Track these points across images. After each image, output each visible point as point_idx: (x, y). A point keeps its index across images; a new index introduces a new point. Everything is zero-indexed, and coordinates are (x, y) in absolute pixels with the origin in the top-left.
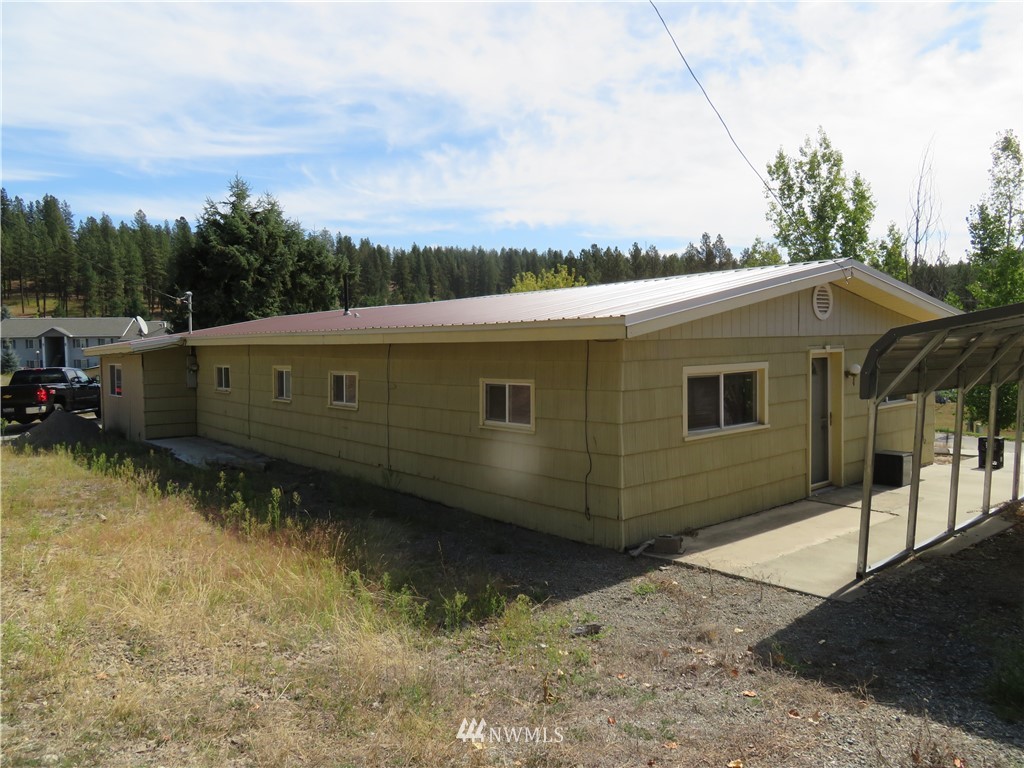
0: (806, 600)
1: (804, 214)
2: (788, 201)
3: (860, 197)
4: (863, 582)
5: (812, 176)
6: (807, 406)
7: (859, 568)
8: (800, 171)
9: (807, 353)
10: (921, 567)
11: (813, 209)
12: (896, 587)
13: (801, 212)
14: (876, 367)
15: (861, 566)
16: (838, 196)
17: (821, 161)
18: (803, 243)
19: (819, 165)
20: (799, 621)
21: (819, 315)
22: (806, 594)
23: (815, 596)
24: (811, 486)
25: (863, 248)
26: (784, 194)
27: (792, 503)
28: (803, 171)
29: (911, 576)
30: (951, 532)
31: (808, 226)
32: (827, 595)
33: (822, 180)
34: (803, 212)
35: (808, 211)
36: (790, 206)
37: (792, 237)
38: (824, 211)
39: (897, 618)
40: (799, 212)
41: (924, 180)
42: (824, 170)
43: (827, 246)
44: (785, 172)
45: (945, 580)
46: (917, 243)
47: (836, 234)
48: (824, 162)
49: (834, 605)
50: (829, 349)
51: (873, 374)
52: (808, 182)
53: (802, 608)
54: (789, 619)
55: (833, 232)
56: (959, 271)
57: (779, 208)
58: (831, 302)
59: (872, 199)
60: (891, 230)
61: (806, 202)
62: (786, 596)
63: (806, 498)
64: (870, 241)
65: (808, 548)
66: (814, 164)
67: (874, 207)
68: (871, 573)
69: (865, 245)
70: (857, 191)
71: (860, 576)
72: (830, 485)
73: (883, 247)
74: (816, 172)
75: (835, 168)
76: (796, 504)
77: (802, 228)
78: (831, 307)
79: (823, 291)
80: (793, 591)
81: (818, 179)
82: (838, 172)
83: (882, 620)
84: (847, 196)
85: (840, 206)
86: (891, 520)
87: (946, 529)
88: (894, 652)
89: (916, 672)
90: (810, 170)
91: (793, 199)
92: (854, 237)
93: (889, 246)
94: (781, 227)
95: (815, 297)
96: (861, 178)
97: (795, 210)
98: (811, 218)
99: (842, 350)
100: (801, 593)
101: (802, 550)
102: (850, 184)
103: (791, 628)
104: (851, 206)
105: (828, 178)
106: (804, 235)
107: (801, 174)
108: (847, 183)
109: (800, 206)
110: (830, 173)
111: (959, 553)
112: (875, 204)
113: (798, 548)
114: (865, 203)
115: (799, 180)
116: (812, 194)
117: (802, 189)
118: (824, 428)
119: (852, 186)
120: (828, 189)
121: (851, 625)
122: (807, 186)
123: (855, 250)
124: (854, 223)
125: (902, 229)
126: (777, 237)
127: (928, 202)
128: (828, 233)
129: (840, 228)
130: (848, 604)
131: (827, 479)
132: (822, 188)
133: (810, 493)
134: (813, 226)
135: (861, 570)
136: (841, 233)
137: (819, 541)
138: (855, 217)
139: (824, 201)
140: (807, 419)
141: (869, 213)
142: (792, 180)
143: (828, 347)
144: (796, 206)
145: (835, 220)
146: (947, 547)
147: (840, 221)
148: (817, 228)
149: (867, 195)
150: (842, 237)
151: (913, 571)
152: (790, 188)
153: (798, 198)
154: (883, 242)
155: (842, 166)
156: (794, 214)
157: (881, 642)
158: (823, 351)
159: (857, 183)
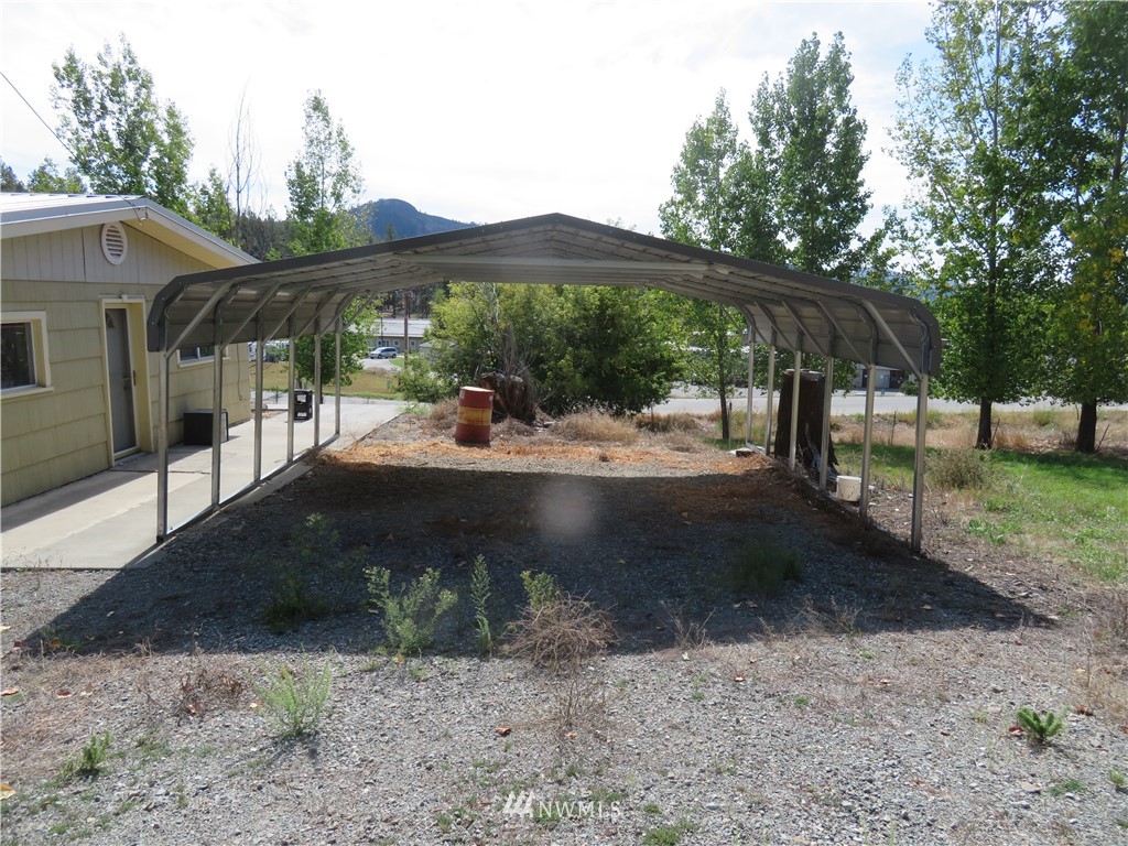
0: (96, 575)
1: (108, 139)
2: (85, 119)
3: (176, 130)
4: (164, 544)
5: (115, 93)
6: (102, 364)
7: (159, 531)
8: (99, 83)
9: (98, 302)
10: (225, 519)
11: (120, 134)
12: (197, 543)
13: (103, 136)
14: (164, 317)
15: (162, 528)
16: (150, 124)
17: (127, 78)
18: (108, 174)
19: (123, 82)
20: (85, 600)
21: (112, 259)
22: (97, 570)
23: (106, 570)
24: (114, 455)
25: (181, 191)
26: (78, 107)
27: (90, 476)
28: (104, 84)
29: (214, 529)
30: (257, 482)
31: (113, 153)
32: (121, 566)
33: (129, 101)
34: (107, 135)
35: (113, 135)
36: (88, 124)
37: (94, 165)
38: (134, 141)
39: (194, 571)
40: (102, 135)
41: (242, 126)
42: (130, 89)
43: (139, 182)
44: (79, 80)
45: (245, 527)
46: (238, 192)
47: (150, 169)
48: (130, 80)
49: (129, 574)
50: (125, 299)
51: (161, 324)
52: (111, 100)
53: (89, 585)
54: (72, 601)
55: (145, 166)
56: (287, 228)
57: (75, 124)
58: (125, 244)
59: (189, 136)
60: (212, 175)
61: (109, 122)
62: (71, 577)
63: (109, 469)
64: (188, 184)
65: (106, 521)
66: (117, 79)
67: (193, 145)
68: (173, 534)
69: (183, 186)
70: (172, 123)
71: (160, 539)
72: (139, 451)
73: (204, 192)
74: (120, 89)
75: (144, 90)
76: (95, 477)
77: (106, 157)
78: (125, 251)
79: (113, 232)
80: (81, 570)
81: (123, 99)
82: (149, 96)
83: (179, 577)
84: (160, 126)
85: (152, 136)
86: (202, 479)
87: (253, 480)
88: (187, 603)
89: (205, 616)
90: (112, 84)
91: (93, 117)
92: (169, 177)
93: (211, 192)
94: (78, 149)
95: (104, 237)
96: (177, 109)
97: (96, 131)
98: (117, 145)
99: (143, 301)
100: (91, 570)
101: (98, 524)
102: (163, 113)
103: (74, 610)
104: (166, 140)
105: (135, 100)
106: (109, 164)
107: (102, 88)
108: (159, 111)
109: (103, 127)
110: (138, 95)
111: (262, 501)
112: (193, 142)
113: (92, 524)
114: (183, 138)
115: (99, 94)
116: (117, 115)
117: (103, 107)
118: (128, 388)
119: (165, 115)
120: (137, 113)
121: (146, 590)
122: (108, 104)
123: (173, 191)
124: (170, 160)
125: (223, 174)
126: (74, 162)
127: (247, 149)
128: (140, 166)
129: (155, 162)
130: (143, 569)
131: (134, 445)
132: (130, 111)
133: (114, 463)
134: (121, 156)
135: (161, 533)
136: (155, 168)
137: (120, 511)
138: (171, 152)
139: (134, 127)
140: (104, 379)
141: (186, 151)
142: (89, 92)
143: (125, 297)
144: (97, 126)
145: (147, 153)
146: (253, 497)
147: (154, 153)
148: (126, 158)
149: (184, 129)
150: (157, 173)
151: (217, 525)
152: (88, 102)
153: (99, 118)
154: (204, 187)
155: (153, 90)
156: (94, 136)
157: (176, 598)
158: (119, 301)
159: (172, 114)
